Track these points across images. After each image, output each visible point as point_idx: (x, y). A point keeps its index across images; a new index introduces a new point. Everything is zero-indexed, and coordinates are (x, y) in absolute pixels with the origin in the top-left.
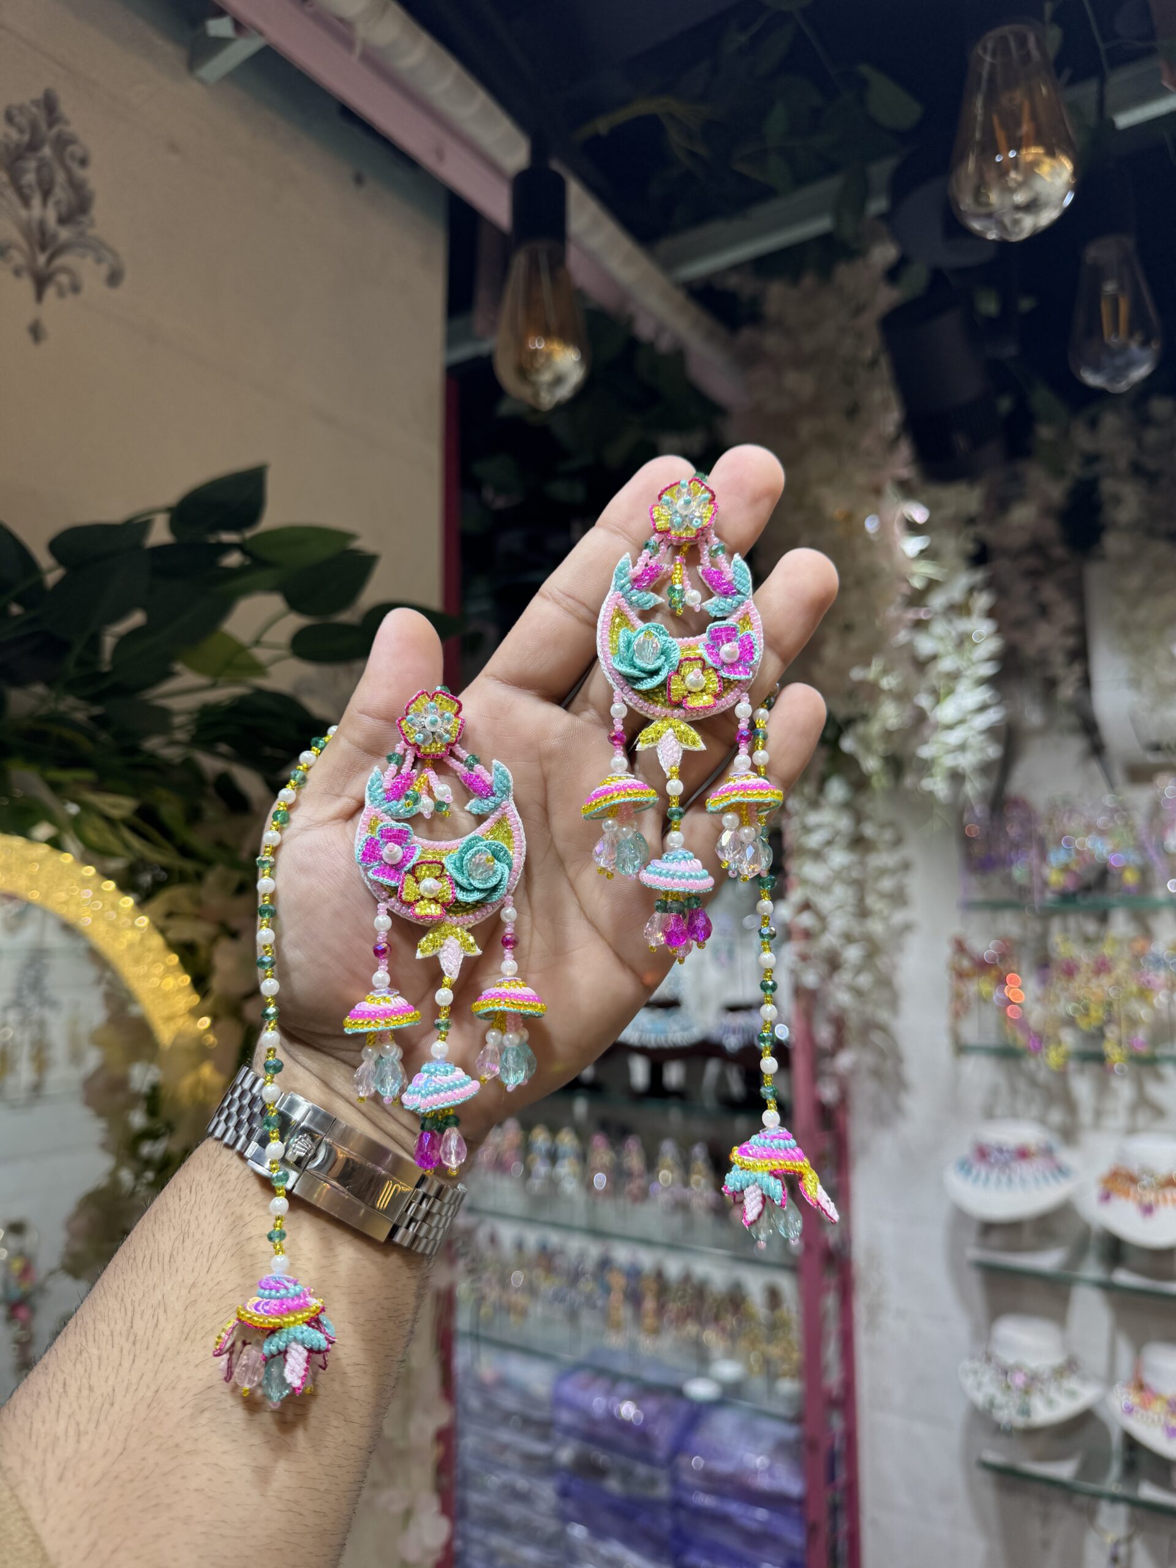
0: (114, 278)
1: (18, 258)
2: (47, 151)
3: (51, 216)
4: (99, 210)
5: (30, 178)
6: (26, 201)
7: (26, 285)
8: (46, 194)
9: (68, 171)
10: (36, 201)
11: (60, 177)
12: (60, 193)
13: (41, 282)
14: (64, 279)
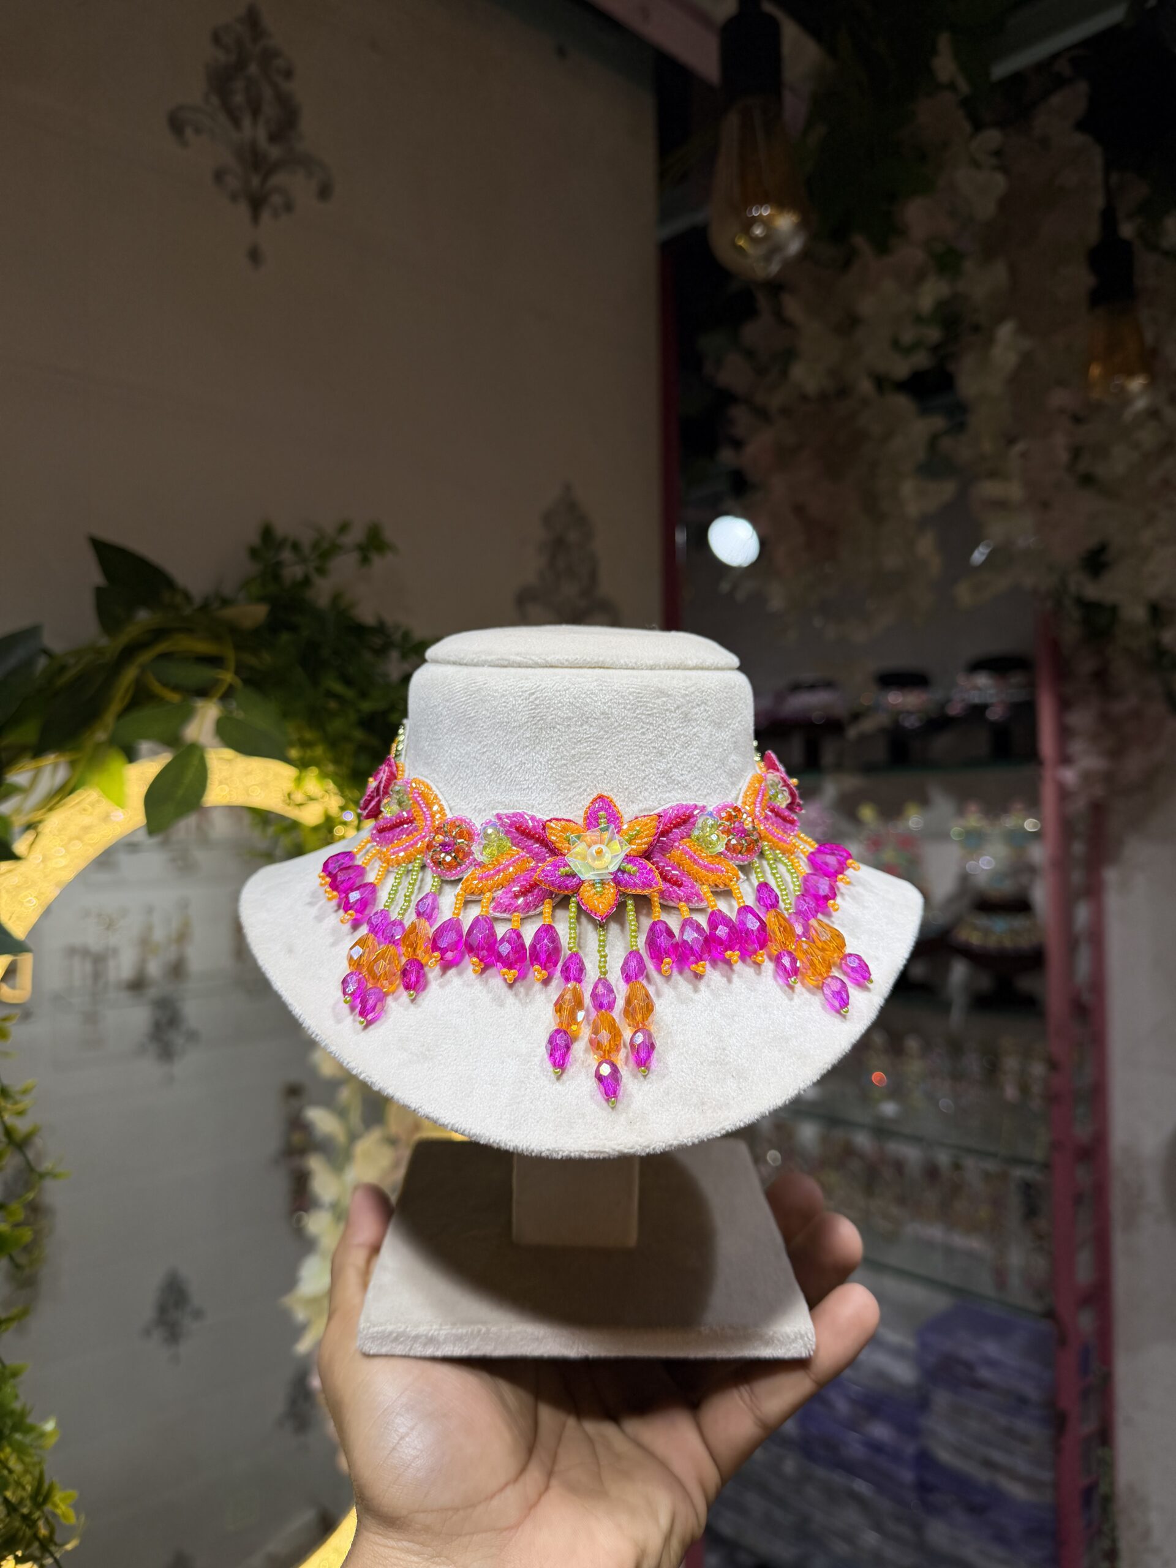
0: (324, 192)
1: (232, 183)
2: (253, 69)
3: (262, 136)
4: (307, 122)
5: (239, 99)
6: (236, 122)
7: (243, 209)
8: (256, 112)
9: (274, 86)
10: (247, 122)
11: (268, 93)
12: (270, 110)
13: (257, 204)
14: (276, 199)
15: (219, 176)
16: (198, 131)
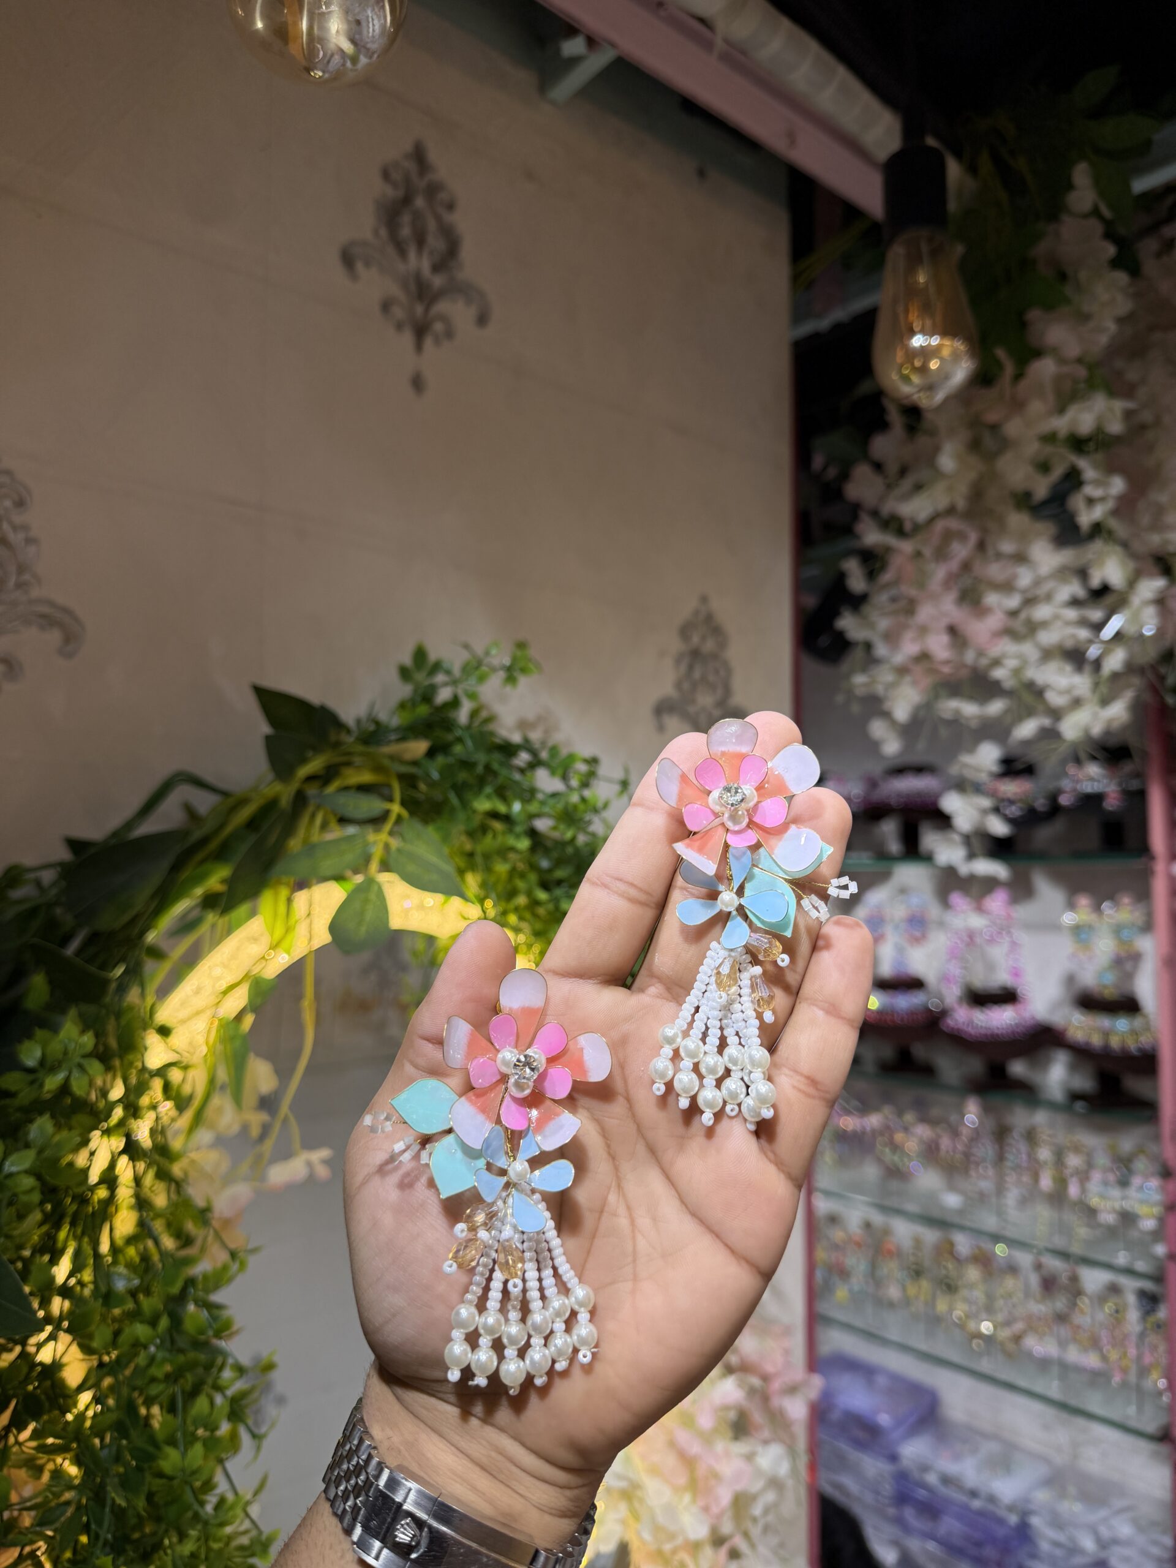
0: (482, 320)
1: (398, 313)
2: (420, 202)
3: (426, 265)
4: (468, 252)
5: (406, 231)
6: (402, 252)
7: (407, 338)
8: (421, 243)
9: (438, 219)
10: (412, 254)
11: (432, 225)
12: (436, 242)
13: (420, 331)
14: (438, 327)
15: (386, 306)
16: (367, 264)
